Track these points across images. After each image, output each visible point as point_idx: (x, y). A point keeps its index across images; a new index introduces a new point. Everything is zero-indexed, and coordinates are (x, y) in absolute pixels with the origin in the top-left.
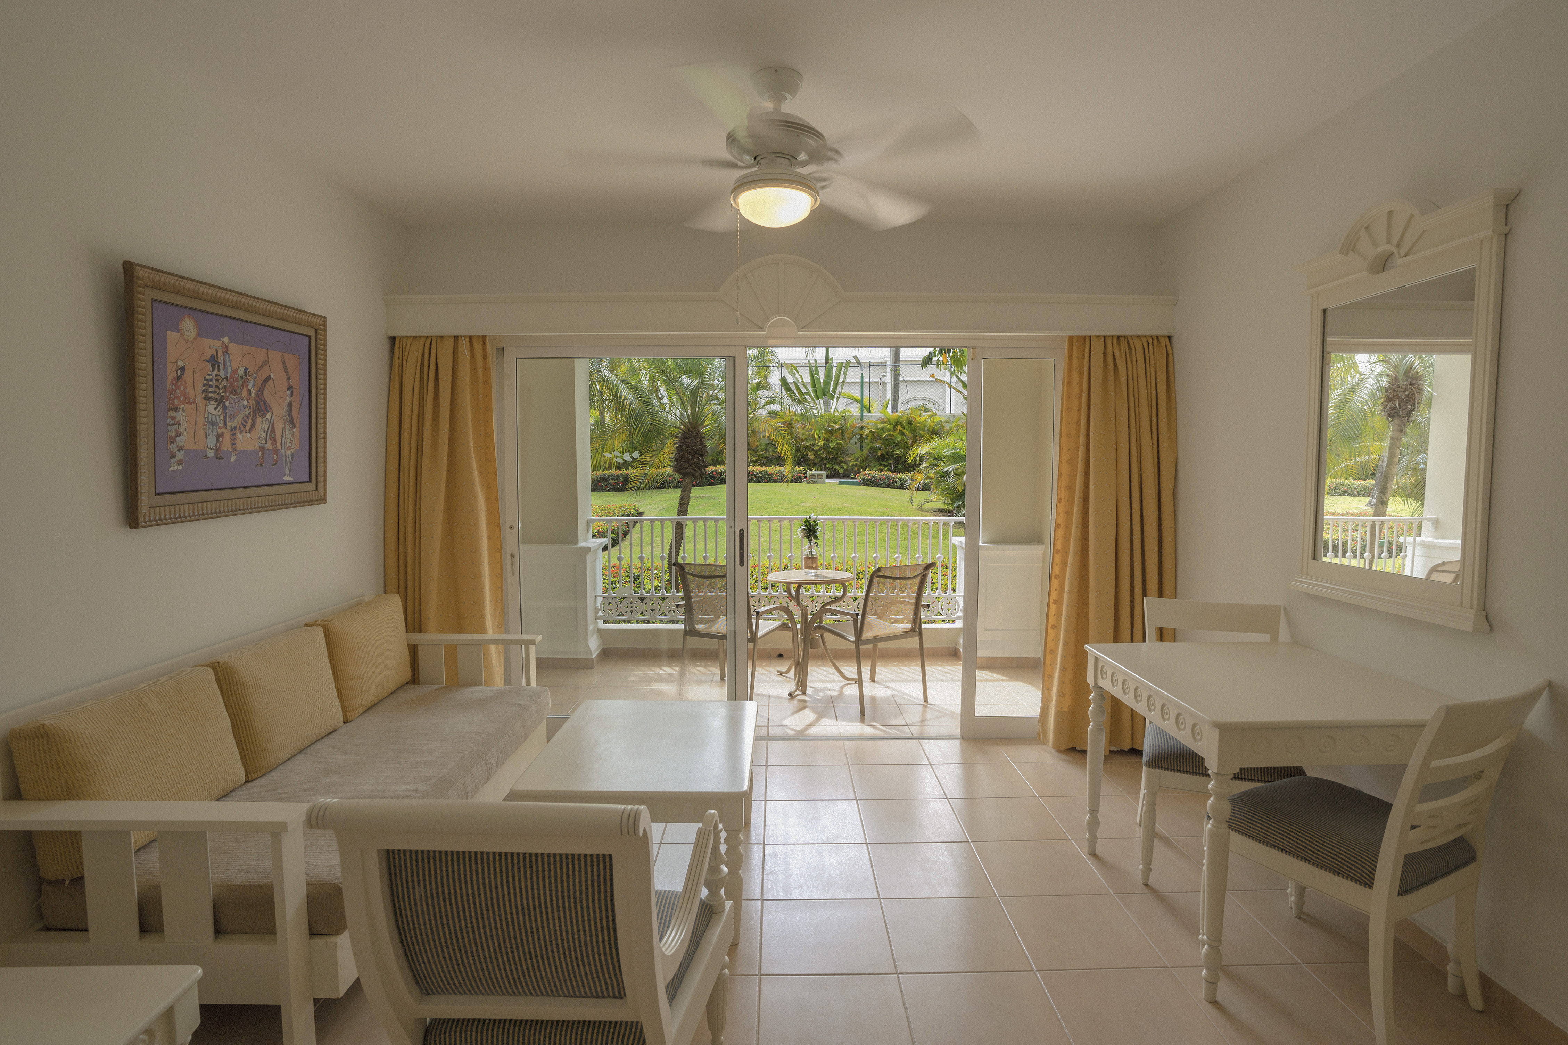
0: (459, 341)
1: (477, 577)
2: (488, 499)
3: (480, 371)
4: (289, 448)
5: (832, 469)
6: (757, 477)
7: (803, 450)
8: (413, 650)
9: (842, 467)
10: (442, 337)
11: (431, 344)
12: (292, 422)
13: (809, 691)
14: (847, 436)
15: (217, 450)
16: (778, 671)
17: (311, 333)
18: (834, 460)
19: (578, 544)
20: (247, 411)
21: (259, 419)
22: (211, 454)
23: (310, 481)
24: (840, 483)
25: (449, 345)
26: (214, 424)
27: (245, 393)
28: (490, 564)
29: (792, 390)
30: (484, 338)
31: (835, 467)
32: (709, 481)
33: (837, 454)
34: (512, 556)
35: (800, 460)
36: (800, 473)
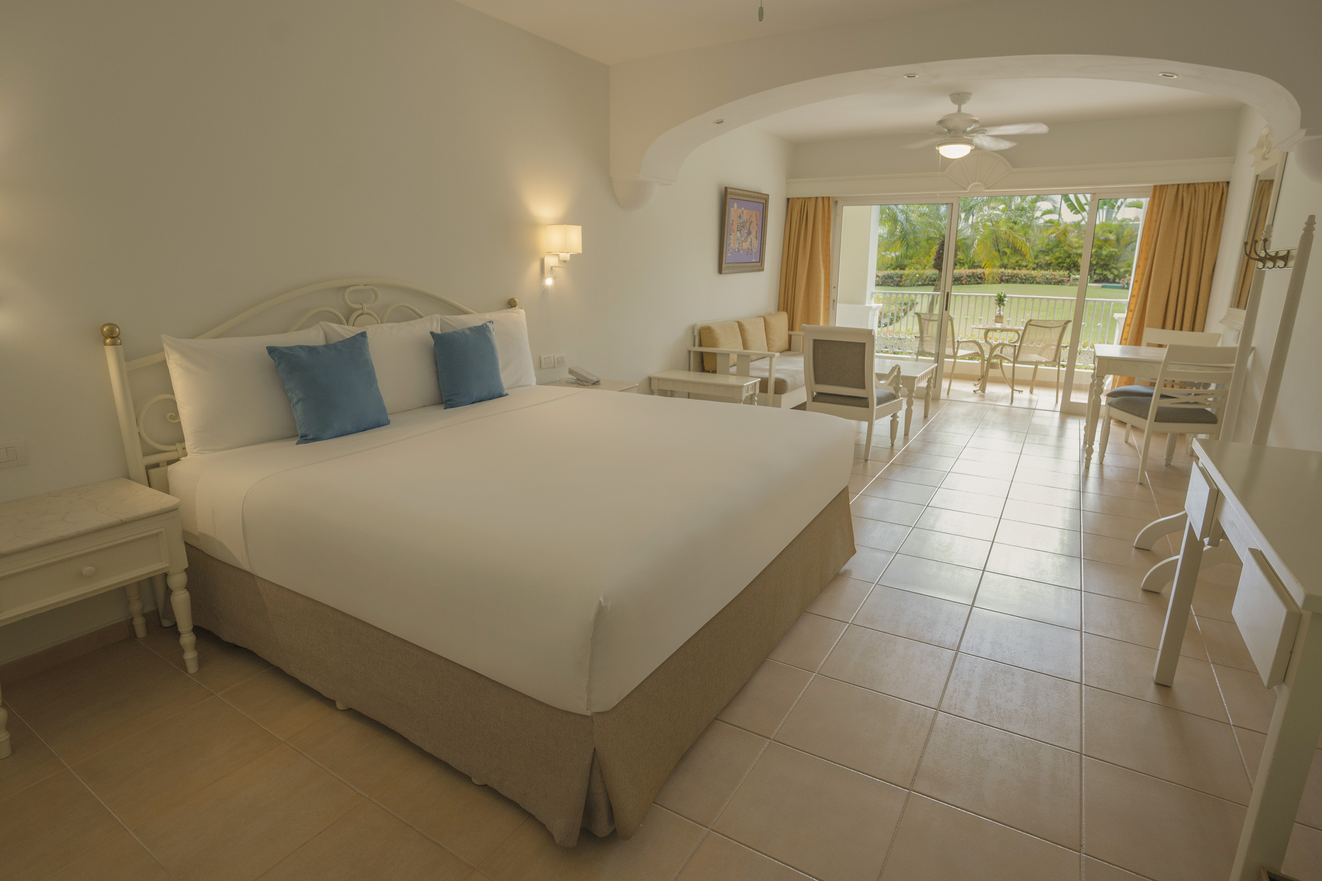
0: (818, 199)
1: (818, 309)
2: (825, 274)
3: (826, 213)
4: (755, 248)
5: (1102, 274)
6: (1021, 279)
7: (1073, 257)
8: (790, 337)
9: (1112, 273)
10: (810, 198)
11: (805, 201)
12: (757, 238)
13: (986, 391)
14: (1123, 243)
15: (738, 249)
16: (974, 384)
17: (764, 201)
18: (1105, 266)
19: (865, 304)
20: (746, 235)
21: (748, 237)
22: (737, 250)
23: (759, 262)
24: (1103, 287)
25: (813, 202)
26: (738, 239)
27: (746, 228)
28: (824, 304)
29: (1070, 201)
30: (829, 198)
31: (1105, 273)
32: (977, 281)
33: (1109, 260)
34: (834, 301)
35: (1070, 266)
36: (1064, 277)
